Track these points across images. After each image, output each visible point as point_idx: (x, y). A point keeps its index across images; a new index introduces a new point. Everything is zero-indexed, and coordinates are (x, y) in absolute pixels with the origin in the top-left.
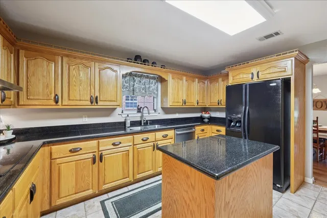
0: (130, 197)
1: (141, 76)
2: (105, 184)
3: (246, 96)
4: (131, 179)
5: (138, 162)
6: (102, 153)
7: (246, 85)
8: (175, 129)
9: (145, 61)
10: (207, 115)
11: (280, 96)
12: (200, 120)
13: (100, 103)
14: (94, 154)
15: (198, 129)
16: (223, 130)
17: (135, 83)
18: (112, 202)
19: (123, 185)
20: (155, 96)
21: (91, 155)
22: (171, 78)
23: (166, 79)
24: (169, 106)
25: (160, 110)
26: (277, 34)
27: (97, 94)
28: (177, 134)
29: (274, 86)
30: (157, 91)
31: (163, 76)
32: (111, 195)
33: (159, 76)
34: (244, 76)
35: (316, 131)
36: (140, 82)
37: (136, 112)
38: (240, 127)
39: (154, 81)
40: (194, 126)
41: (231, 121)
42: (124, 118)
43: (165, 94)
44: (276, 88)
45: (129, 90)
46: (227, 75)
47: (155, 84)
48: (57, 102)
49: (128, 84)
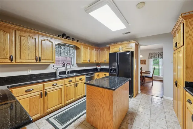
0: (64, 113)
1: (65, 46)
2: (48, 109)
3: (117, 58)
4: (63, 104)
5: (67, 94)
6: (46, 91)
7: (118, 53)
8: (85, 75)
9: (68, 37)
10: (99, 68)
11: (130, 59)
12: (96, 70)
13: (42, 61)
14: (41, 91)
15: (96, 75)
16: (108, 74)
17: (62, 49)
18: (54, 118)
19: (58, 109)
20: (73, 57)
21: (39, 93)
22: (82, 47)
23: (80, 48)
24: (81, 63)
25: (75, 65)
26: (129, 33)
27: (40, 55)
28: (86, 78)
29: (128, 54)
30: (74, 54)
31: (78, 46)
32: (51, 115)
33: (75, 46)
34: (116, 49)
35: (141, 73)
36: (64, 49)
37: (62, 66)
38: (115, 72)
39: (72, 49)
40: (94, 73)
41: (111, 70)
42: (55, 70)
43: (78, 56)
44: (129, 55)
45: (58, 53)
46: (109, 48)
47: (73, 50)
48: (12, 60)
49: (57, 50)
